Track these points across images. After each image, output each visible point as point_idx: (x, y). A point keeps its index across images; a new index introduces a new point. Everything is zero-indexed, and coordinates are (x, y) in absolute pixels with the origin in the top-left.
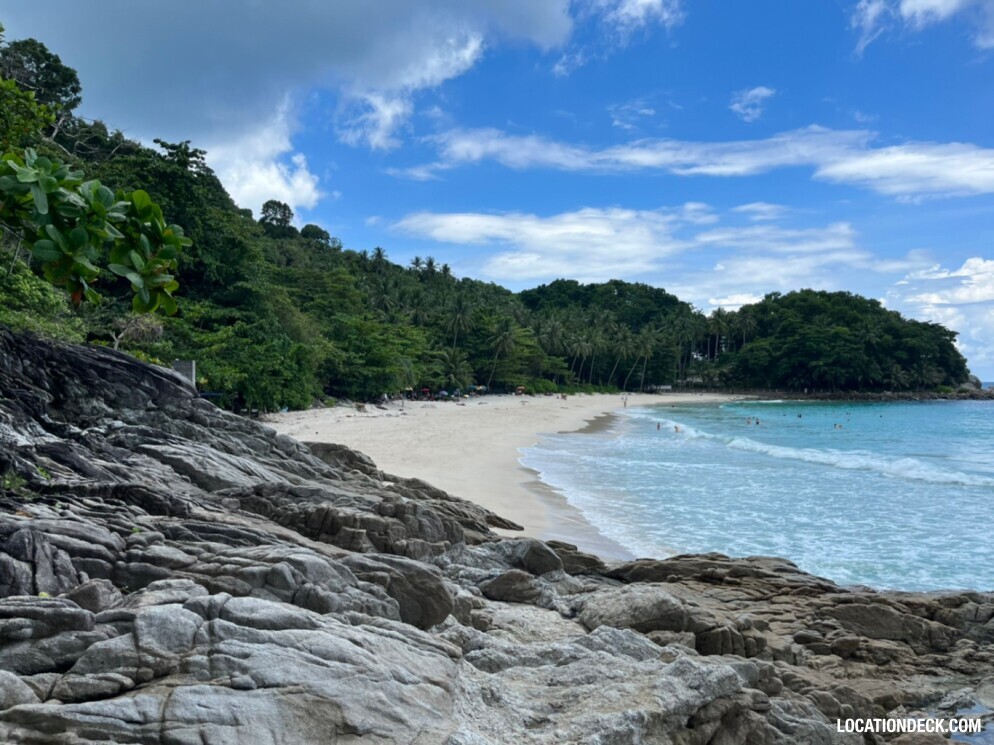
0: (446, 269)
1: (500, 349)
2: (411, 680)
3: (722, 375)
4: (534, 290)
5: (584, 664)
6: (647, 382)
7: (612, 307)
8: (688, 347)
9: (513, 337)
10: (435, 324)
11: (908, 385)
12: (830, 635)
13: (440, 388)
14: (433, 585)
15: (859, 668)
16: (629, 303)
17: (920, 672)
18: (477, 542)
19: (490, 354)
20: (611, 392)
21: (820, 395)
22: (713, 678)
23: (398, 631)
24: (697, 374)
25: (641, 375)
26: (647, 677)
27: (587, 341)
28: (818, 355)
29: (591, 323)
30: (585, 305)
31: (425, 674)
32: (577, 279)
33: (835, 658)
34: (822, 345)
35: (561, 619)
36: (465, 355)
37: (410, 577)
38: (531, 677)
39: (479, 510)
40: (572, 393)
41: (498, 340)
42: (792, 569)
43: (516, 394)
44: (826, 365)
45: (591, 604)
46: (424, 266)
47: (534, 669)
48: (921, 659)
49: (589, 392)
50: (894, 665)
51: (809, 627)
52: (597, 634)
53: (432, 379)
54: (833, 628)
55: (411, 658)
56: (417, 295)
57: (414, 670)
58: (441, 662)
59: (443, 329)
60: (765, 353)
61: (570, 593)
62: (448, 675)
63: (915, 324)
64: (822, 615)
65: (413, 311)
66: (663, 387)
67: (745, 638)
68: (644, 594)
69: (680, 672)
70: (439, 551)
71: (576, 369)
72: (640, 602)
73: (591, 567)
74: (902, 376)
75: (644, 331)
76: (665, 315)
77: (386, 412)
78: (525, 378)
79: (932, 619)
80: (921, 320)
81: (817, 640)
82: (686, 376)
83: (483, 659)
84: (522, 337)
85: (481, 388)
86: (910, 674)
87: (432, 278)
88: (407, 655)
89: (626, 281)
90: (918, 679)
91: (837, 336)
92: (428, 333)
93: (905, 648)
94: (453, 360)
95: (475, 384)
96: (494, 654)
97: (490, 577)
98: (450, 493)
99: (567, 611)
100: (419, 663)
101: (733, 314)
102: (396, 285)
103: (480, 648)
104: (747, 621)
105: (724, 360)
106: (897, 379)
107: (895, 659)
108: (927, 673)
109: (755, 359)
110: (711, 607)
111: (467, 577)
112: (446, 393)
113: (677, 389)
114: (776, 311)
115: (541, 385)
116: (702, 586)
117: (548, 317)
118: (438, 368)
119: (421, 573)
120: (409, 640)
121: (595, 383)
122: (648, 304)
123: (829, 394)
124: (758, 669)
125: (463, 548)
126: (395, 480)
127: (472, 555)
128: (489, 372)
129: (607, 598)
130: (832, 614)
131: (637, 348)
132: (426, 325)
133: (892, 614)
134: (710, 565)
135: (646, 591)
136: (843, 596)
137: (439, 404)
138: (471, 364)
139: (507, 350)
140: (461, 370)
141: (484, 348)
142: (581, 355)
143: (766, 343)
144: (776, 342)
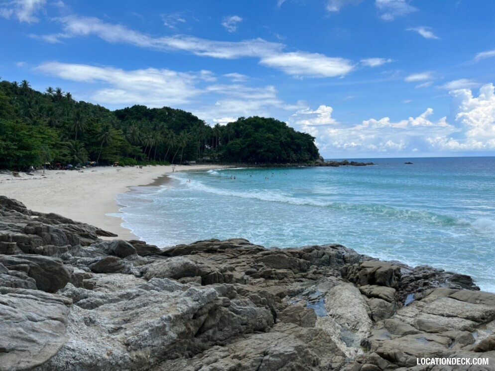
0: (69, 95)
1: (103, 141)
2: (39, 319)
3: (219, 156)
4: (122, 110)
5: (143, 298)
6: (184, 159)
7: (165, 121)
8: (203, 142)
9: (111, 135)
10: (63, 126)
11: (296, 160)
12: (260, 270)
13: (68, 163)
14: (57, 268)
15: (272, 282)
16: (174, 119)
17: (296, 281)
18: (89, 244)
19: (98, 144)
20: (165, 165)
21: (262, 165)
22: (205, 295)
23: (32, 294)
24: (208, 155)
25: (181, 156)
26: (173, 299)
27: (152, 138)
28: (261, 147)
29: (154, 129)
30: (151, 119)
31: (48, 315)
32: (146, 106)
33: (262, 279)
34: (262, 142)
35: (135, 278)
36: (82, 144)
37: (42, 266)
38: (114, 308)
39: (91, 228)
40: (145, 165)
41: (102, 136)
42: (246, 242)
43: (114, 166)
44: (264, 151)
45: (151, 269)
46: (55, 93)
47: (115, 304)
48: (297, 275)
49: (154, 164)
50: (286, 279)
51: (252, 267)
52: (151, 282)
53: (62, 158)
54: (262, 266)
55: (40, 308)
56: (50, 109)
57: (41, 314)
58: (59, 308)
59: (69, 129)
60: (239, 146)
61: (141, 265)
62: (63, 314)
63: (299, 133)
64: (257, 261)
65: (48, 119)
66: (191, 162)
67: (224, 276)
68: (177, 261)
69: (189, 295)
70: (65, 251)
71: (147, 153)
72: (175, 265)
73: (153, 251)
74: (294, 156)
75: (182, 134)
76: (192, 126)
77: (33, 177)
78: (118, 157)
79: (301, 258)
80: (302, 132)
81: (255, 272)
82: (202, 156)
83: (88, 303)
84: (116, 136)
85: (93, 162)
86: (292, 282)
87: (60, 101)
88: (38, 307)
89: (172, 108)
90: (295, 284)
91: (268, 138)
92: (58, 132)
93: (290, 271)
94: (76, 147)
95: (89, 161)
96: (93, 300)
97: (95, 261)
98: (74, 220)
99: (138, 273)
100: (45, 309)
101: (224, 126)
102: (37, 103)
103: (86, 298)
104: (225, 268)
105: (220, 149)
106: (292, 158)
107: (286, 276)
108: (298, 281)
109: (234, 148)
110: (209, 264)
111: (82, 263)
112: (71, 166)
113: (198, 163)
114: (243, 126)
115: (127, 161)
116: (207, 255)
117: (131, 125)
118: (66, 151)
119: (49, 262)
120: (39, 299)
121: (157, 160)
122: (184, 120)
123: (265, 164)
124: (226, 288)
125: (79, 248)
126: (39, 214)
127: (85, 251)
128: (97, 154)
129: (159, 265)
130: (261, 260)
131: (179, 142)
132: (57, 126)
133: (285, 258)
134: (211, 244)
135: (178, 259)
136: (266, 252)
137: (67, 172)
138: (87, 150)
139: (108, 142)
140: (81, 152)
141: (94, 140)
142: (149, 145)
143: (238, 141)
144: (243, 140)
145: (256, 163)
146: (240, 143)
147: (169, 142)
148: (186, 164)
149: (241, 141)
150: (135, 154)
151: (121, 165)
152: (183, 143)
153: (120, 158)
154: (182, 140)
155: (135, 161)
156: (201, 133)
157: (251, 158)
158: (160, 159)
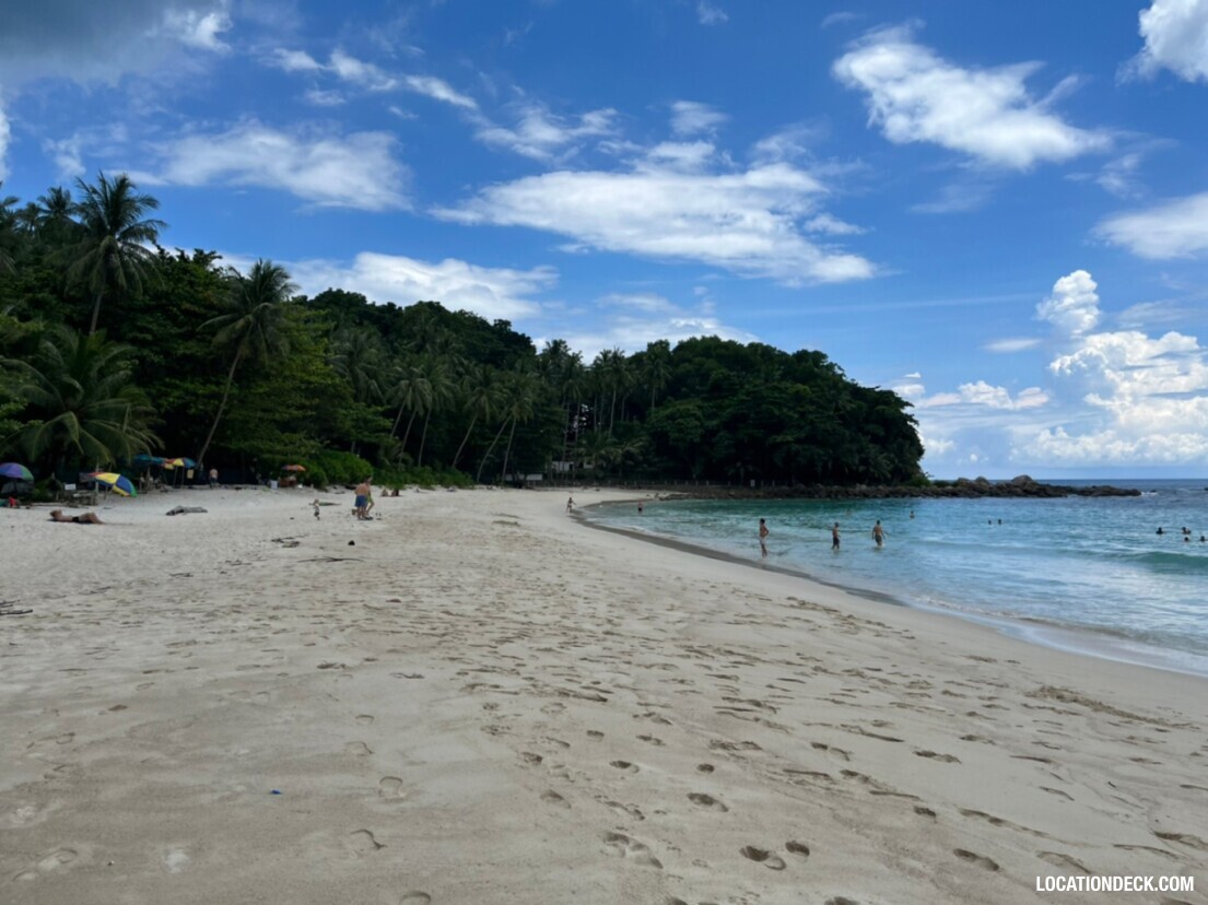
19: (209, 368)
28: (779, 426)
34: (785, 410)
44: (798, 441)
85: (179, 462)
91: (800, 397)
94: (79, 366)
95: (157, 452)
106: (876, 466)
115: (338, 465)
123: (785, 488)
128: (203, 420)
138: (149, 394)
139: (265, 358)
140: (110, 403)
141: (192, 348)
142: (413, 407)
143: (690, 406)
144: (706, 404)
145: (753, 483)
146: (699, 413)
147: (474, 399)
148: (518, 485)
149: (700, 407)
150: (360, 436)
151: (314, 482)
152: (521, 407)
153: (313, 445)
154: (519, 394)
155: (368, 464)
156: (570, 376)
157: (739, 464)
158: (438, 464)
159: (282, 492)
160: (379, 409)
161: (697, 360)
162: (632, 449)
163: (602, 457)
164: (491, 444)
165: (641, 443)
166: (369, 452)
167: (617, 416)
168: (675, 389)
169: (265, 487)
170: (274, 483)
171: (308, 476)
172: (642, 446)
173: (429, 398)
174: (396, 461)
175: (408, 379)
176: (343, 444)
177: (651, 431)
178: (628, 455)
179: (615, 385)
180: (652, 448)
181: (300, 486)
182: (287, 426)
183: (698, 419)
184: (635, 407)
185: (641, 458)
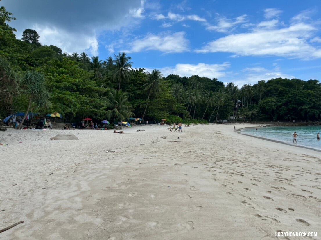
19: (144, 97)
34: (305, 99)
78: (166, 114)
85: (138, 119)
94: (117, 98)
95: (134, 117)
115: (174, 119)
128: (143, 109)
138: (131, 103)
139: (156, 93)
140: (123, 106)
141: (139, 92)
142: (192, 103)
143: (272, 99)
144: (277, 98)
145: (294, 121)
146: (275, 101)
147: (208, 100)
148: (221, 123)
149: (275, 99)
150: (179, 111)
151: (168, 123)
152: (221, 102)
153: (168, 114)
154: (220, 98)
155: (181, 118)
156: (235, 93)
157: (289, 116)
158: (199, 118)
159: (161, 126)
160: (183, 104)
161: (274, 85)
162: (254, 112)
163: (245, 115)
164: (212, 112)
165: (257, 110)
166: (181, 115)
167: (249, 102)
168: (267, 94)
169: (157, 125)
170: (159, 124)
171: (167, 122)
172: (257, 111)
173: (196, 101)
174: (188, 117)
175: (190, 96)
176: (175, 114)
177: (260, 107)
178: (253, 114)
179: (248, 94)
180: (260, 112)
181: (165, 124)
182: (162, 110)
183: (275, 103)
184: (255, 100)
185: (257, 115)
